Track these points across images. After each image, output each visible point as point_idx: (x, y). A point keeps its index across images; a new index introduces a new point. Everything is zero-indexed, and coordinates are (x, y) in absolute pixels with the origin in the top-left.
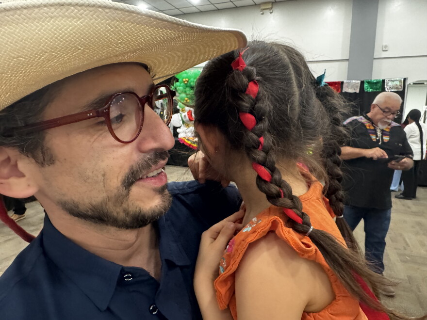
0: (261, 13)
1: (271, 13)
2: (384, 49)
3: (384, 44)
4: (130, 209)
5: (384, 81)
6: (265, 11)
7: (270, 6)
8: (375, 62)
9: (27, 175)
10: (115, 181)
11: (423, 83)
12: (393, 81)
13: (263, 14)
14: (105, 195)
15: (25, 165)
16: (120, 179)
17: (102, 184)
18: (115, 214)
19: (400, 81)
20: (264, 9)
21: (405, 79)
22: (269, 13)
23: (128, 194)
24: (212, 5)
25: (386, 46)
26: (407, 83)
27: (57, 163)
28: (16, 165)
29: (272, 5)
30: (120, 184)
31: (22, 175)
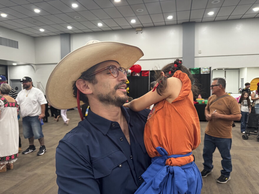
0: (136, 33)
1: (141, 33)
2: (199, 52)
3: (199, 50)
4: (116, 96)
5: (200, 69)
6: (138, 32)
7: (141, 29)
8: (196, 59)
9: (90, 88)
10: (112, 87)
11: (222, 69)
12: (205, 68)
13: (137, 33)
14: (110, 91)
15: (90, 85)
16: (114, 87)
17: (109, 87)
18: (112, 98)
19: (208, 68)
20: (137, 31)
21: (210, 68)
22: (140, 33)
23: (116, 91)
24: (109, 28)
25: (200, 51)
26: (212, 69)
27: (98, 83)
28: (87, 86)
29: (142, 29)
30: (113, 88)
31: (89, 88)
